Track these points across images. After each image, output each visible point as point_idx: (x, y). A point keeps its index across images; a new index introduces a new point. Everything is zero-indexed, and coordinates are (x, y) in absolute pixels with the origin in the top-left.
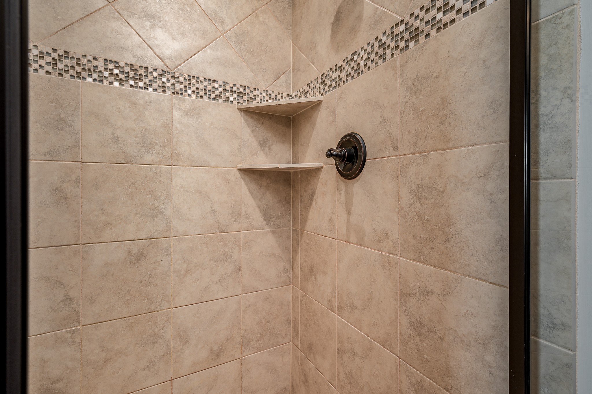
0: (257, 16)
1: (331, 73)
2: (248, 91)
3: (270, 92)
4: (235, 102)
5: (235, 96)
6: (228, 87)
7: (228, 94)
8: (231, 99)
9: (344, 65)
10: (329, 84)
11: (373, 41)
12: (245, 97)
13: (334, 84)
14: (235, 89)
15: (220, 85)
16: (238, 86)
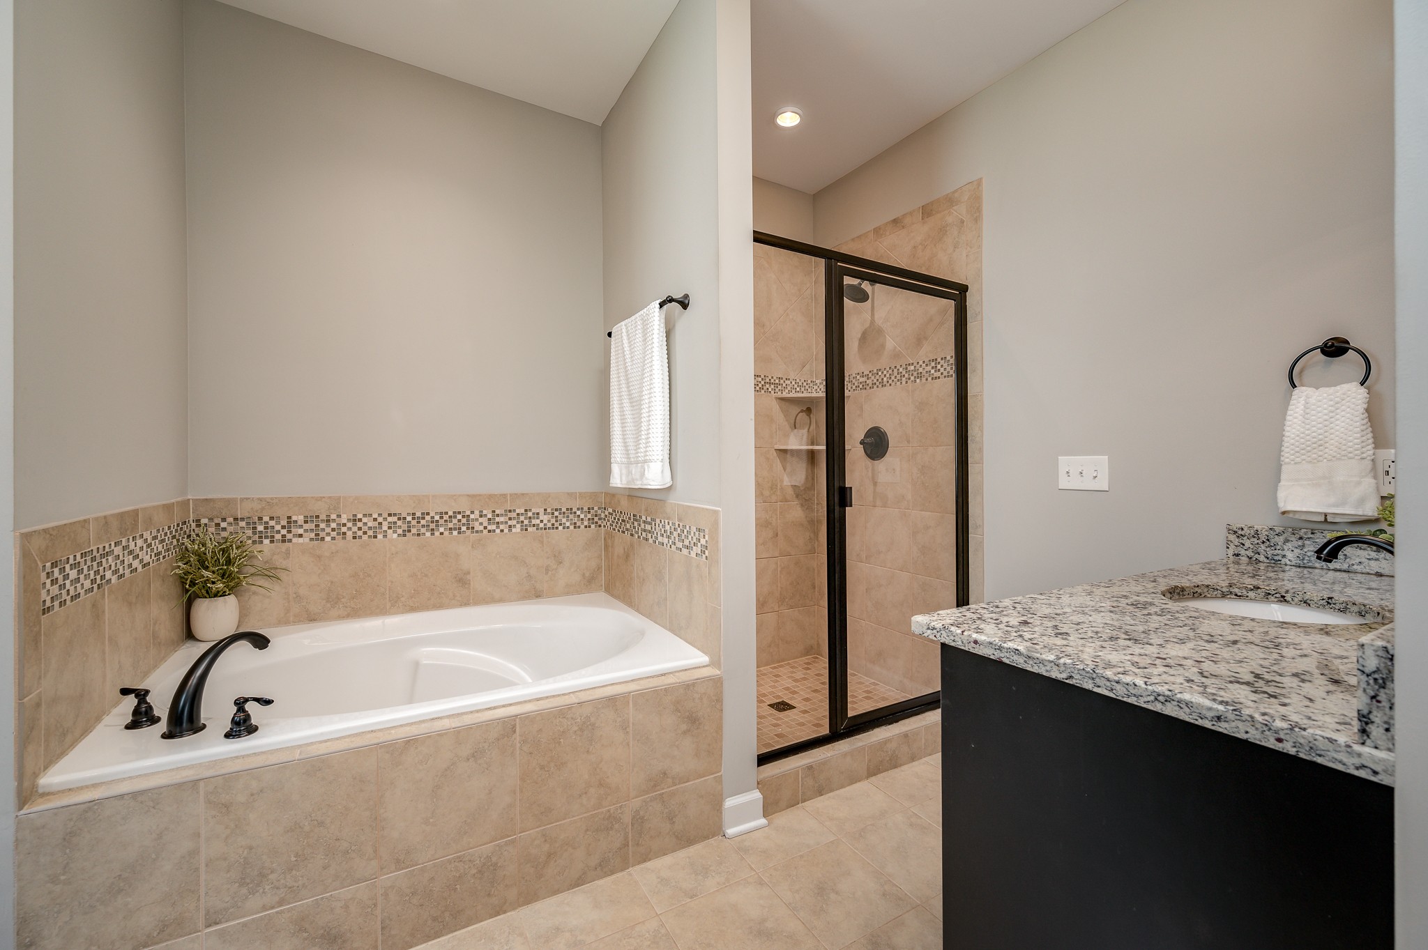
0: (788, 315)
1: (858, 377)
2: (782, 382)
3: (798, 381)
4: (772, 392)
5: (772, 386)
6: (767, 380)
7: (767, 386)
8: (770, 390)
9: (870, 375)
10: (856, 384)
11: (893, 367)
12: (780, 387)
13: (861, 386)
14: (772, 381)
15: (762, 379)
16: (775, 378)
